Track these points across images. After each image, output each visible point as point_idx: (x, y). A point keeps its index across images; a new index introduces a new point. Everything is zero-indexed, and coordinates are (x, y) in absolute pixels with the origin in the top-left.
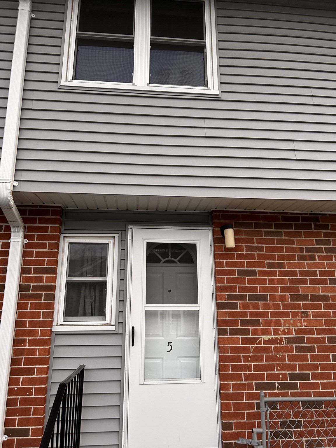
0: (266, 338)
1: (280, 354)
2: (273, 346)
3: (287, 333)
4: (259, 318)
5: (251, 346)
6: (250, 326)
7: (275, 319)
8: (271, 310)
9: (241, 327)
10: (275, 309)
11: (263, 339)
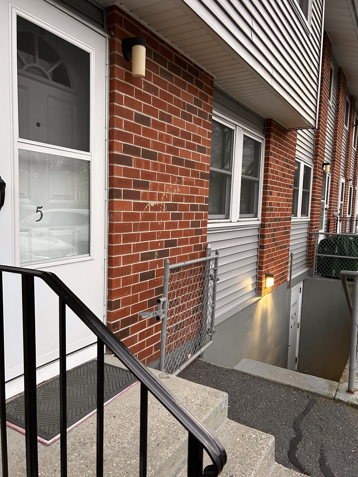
0: (152, 203)
1: (160, 221)
2: (157, 212)
3: (167, 199)
4: (148, 180)
5: (140, 212)
6: (141, 189)
7: (160, 182)
8: (158, 171)
9: (134, 190)
10: (161, 172)
11: (151, 205)
